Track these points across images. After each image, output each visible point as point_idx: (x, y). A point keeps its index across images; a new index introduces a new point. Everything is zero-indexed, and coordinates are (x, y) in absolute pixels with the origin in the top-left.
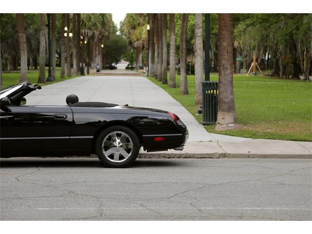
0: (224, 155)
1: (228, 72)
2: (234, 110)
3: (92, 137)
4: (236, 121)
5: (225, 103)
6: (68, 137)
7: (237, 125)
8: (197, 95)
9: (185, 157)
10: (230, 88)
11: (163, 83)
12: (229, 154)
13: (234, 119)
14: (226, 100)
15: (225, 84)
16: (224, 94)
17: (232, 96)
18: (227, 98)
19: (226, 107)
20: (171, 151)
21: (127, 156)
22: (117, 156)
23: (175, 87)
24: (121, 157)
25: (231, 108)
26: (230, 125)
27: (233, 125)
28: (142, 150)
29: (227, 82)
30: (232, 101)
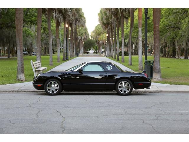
0: (161, 91)
1: (158, 56)
2: (160, 72)
3: (114, 83)
4: (161, 77)
5: (157, 69)
6: (105, 84)
7: (162, 79)
8: (140, 66)
9: (145, 92)
10: (159, 63)
11: (117, 60)
12: (163, 91)
13: (161, 76)
14: (157, 68)
15: (157, 62)
16: (156, 66)
17: (159, 67)
18: (157, 67)
19: (157, 71)
20: (145, 89)
21: (128, 92)
22: (123, 90)
23: (124, 62)
24: (125, 92)
25: (159, 72)
26: (159, 79)
27: (160, 79)
28: (134, 89)
29: (157, 61)
30: (160, 68)
